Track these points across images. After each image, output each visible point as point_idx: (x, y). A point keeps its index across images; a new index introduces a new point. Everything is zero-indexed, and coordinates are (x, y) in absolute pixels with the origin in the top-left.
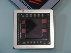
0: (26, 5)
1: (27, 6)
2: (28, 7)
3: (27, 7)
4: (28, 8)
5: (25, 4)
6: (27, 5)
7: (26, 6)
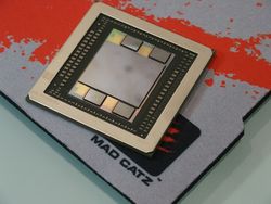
0: (114, 154)
1: (120, 158)
2: (125, 163)
3: (121, 163)
4: (126, 167)
5: (113, 151)
6: (118, 155)
7: (115, 158)
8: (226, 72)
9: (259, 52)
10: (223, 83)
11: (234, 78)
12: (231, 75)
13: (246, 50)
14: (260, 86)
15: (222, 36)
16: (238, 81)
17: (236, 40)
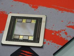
8: (50, 40)
9: (60, 35)
10: (49, 43)
11: (52, 42)
12: (51, 41)
13: (57, 34)
14: (60, 45)
15: (50, 30)
16: (53, 43)
17: (54, 31)
